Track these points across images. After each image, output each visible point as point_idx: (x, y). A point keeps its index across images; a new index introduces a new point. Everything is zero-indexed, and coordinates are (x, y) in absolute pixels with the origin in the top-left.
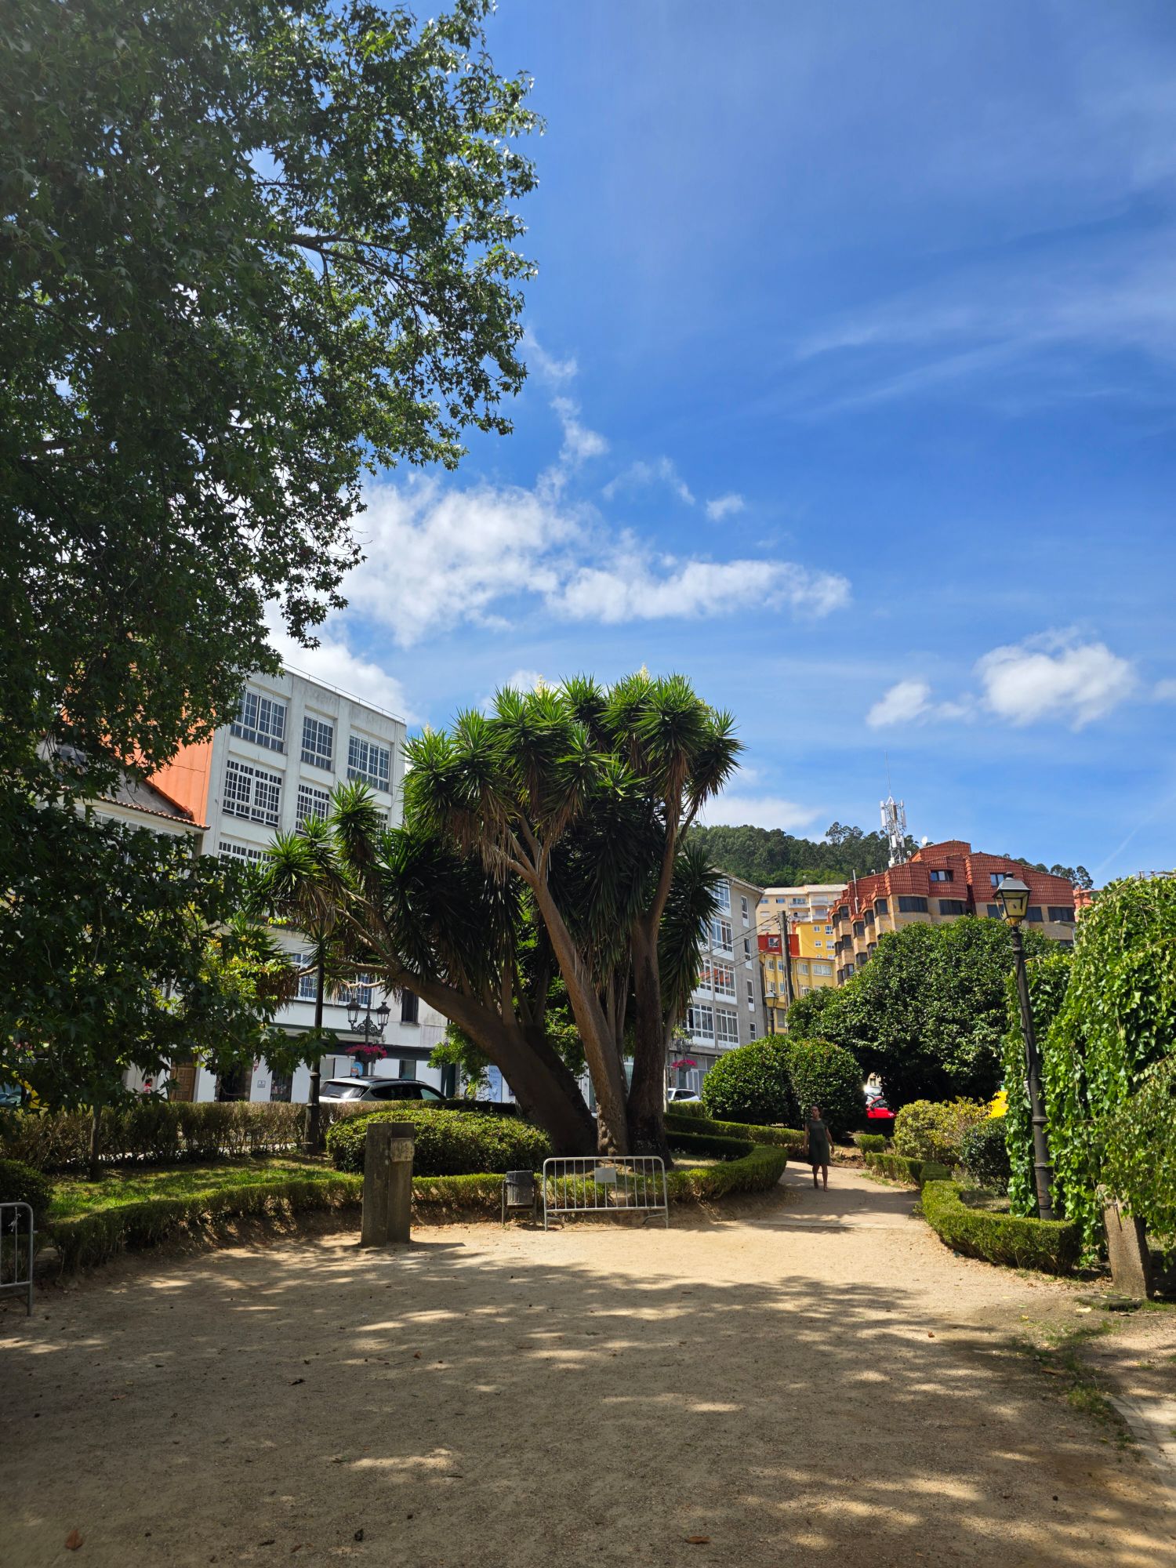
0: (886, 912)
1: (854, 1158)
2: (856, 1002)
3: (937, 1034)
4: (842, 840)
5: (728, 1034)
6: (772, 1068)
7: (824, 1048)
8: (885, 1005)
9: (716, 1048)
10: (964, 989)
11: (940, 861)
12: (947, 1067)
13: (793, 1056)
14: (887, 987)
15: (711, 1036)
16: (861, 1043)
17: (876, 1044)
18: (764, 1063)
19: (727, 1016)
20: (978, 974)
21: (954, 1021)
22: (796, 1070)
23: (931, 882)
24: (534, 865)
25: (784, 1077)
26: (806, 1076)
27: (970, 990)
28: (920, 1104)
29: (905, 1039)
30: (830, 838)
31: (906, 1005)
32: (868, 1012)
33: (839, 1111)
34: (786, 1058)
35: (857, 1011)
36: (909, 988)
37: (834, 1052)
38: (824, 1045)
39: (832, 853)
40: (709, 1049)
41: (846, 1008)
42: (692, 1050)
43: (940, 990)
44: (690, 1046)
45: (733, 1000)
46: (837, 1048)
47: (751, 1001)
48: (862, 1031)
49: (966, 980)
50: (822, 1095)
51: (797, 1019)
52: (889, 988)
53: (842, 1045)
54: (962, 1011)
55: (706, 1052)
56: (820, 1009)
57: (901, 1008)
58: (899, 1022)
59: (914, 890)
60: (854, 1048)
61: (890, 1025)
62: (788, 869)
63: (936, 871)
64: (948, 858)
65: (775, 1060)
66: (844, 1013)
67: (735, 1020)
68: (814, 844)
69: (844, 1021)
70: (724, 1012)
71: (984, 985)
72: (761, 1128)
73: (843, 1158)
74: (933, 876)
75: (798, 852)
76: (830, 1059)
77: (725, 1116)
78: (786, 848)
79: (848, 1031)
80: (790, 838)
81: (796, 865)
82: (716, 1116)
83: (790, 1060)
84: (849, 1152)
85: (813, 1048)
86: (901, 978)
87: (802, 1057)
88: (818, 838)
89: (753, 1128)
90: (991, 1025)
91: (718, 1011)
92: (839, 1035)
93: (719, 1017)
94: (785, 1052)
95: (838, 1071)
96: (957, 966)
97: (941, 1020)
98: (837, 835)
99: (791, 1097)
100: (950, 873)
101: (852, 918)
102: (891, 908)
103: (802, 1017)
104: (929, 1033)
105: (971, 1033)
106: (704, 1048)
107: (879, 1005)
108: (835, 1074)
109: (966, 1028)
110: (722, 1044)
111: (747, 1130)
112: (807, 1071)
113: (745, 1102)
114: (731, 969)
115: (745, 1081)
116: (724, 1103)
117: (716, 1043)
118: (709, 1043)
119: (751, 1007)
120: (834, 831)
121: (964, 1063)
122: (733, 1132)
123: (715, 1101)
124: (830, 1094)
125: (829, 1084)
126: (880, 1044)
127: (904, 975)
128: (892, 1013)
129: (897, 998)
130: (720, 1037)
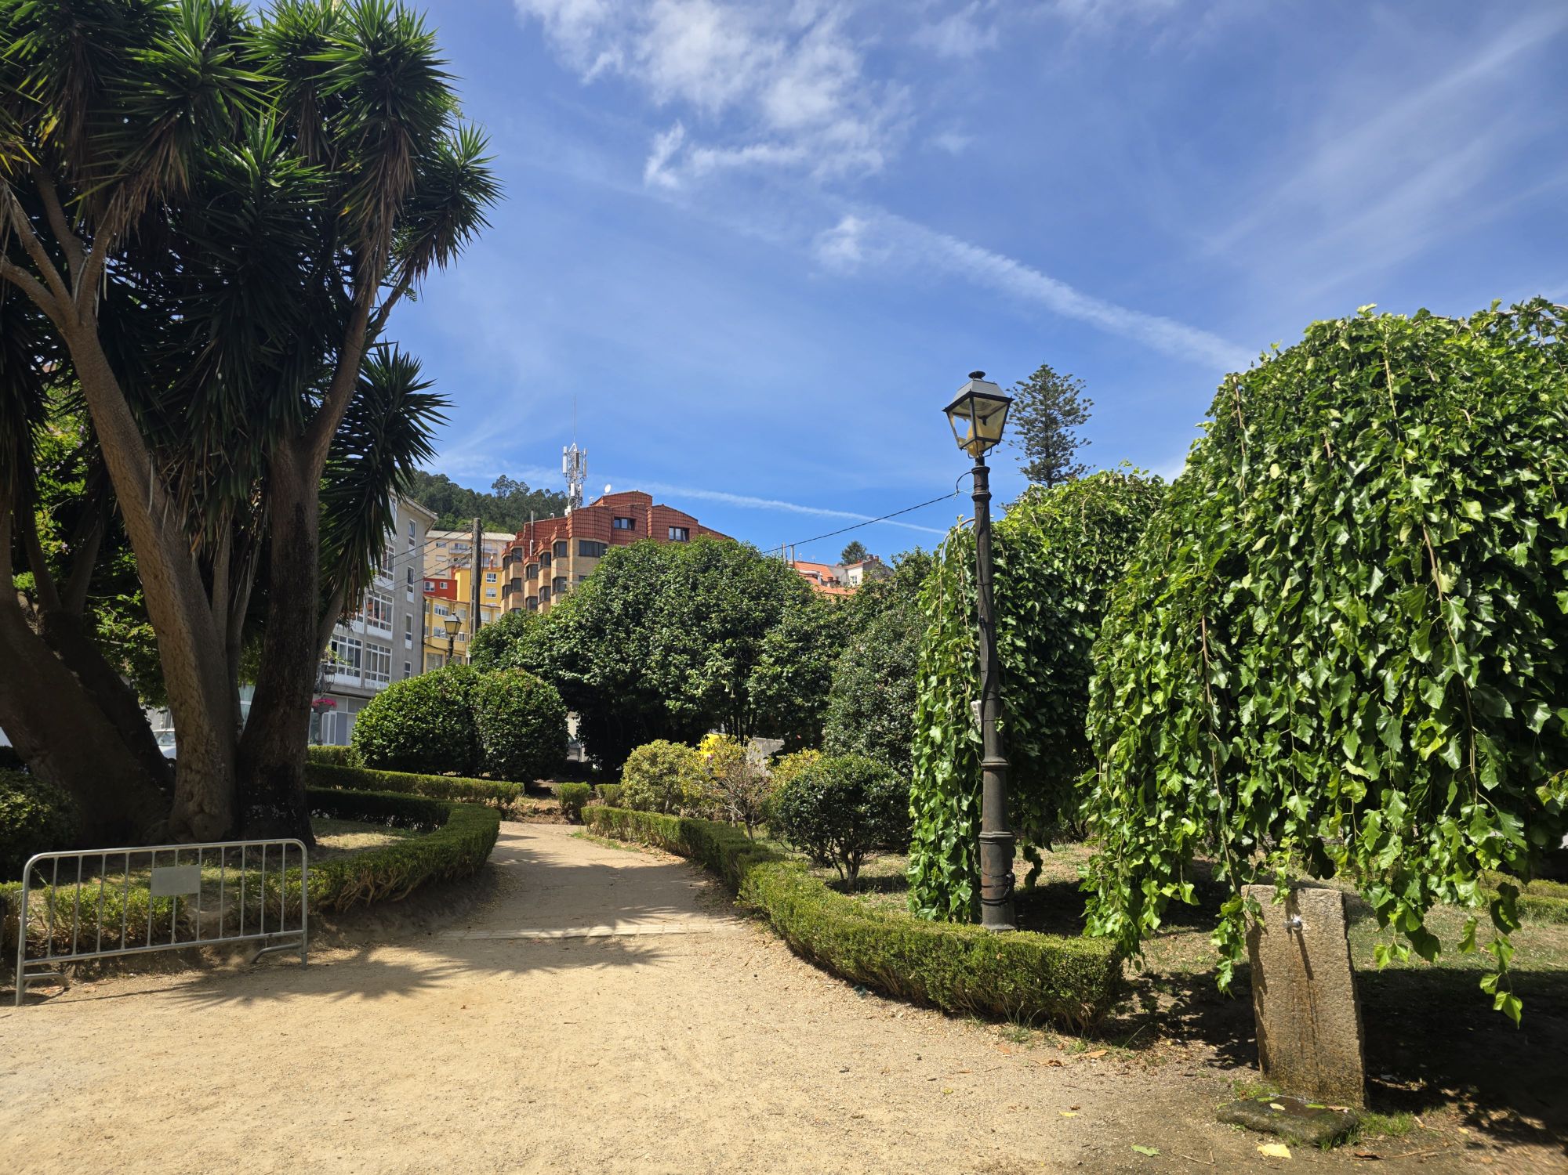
0: (566, 556)
1: (550, 812)
2: (568, 626)
3: (664, 665)
4: (508, 494)
5: (378, 673)
6: (454, 703)
7: (522, 680)
8: (604, 631)
9: (362, 688)
10: (700, 615)
11: (624, 509)
12: (670, 704)
13: (481, 690)
14: (608, 610)
15: (357, 674)
16: (569, 675)
17: (587, 676)
18: (444, 697)
19: (378, 652)
20: (718, 599)
21: (684, 651)
22: (485, 706)
23: (613, 529)
24: (70, 289)
25: (466, 714)
26: (497, 714)
27: (706, 618)
28: (659, 745)
29: (624, 671)
30: (496, 490)
31: (628, 633)
32: (582, 640)
33: (534, 756)
34: (471, 692)
35: (568, 638)
36: (636, 613)
37: (536, 685)
38: (524, 677)
39: (497, 506)
40: (353, 688)
41: (553, 633)
42: (333, 689)
43: (671, 615)
44: (330, 684)
45: (387, 635)
46: (539, 680)
47: (409, 637)
48: (571, 661)
49: (702, 605)
50: (515, 736)
51: (485, 648)
52: (612, 612)
53: (545, 677)
54: (695, 640)
55: (349, 691)
56: (517, 635)
57: (623, 635)
58: (619, 651)
59: (596, 535)
60: (559, 682)
61: (608, 654)
62: (450, 517)
63: (619, 519)
64: (632, 506)
65: (458, 693)
66: (551, 639)
67: (388, 657)
68: (479, 494)
69: (550, 649)
70: (375, 648)
71: (723, 611)
72: (434, 777)
73: (536, 811)
74: (616, 522)
75: (461, 502)
76: (530, 692)
77: (384, 763)
78: (450, 496)
79: (553, 660)
80: (455, 486)
81: (458, 514)
82: (370, 763)
83: (477, 694)
84: (544, 804)
85: (510, 680)
86: (625, 601)
87: (493, 690)
88: (485, 489)
89: (422, 777)
90: (726, 656)
91: (369, 646)
92: (540, 666)
93: (369, 653)
94: (470, 684)
95: (539, 708)
96: (694, 588)
97: (668, 649)
98: (504, 488)
99: (473, 739)
100: (632, 522)
101: (525, 561)
102: (571, 551)
103: (492, 646)
104: (653, 664)
105: (703, 665)
106: (346, 687)
107: (597, 630)
108: (537, 712)
109: (697, 660)
110: (370, 683)
111: (413, 781)
112: (500, 707)
113: (413, 746)
114: (390, 600)
115: (417, 719)
116: (384, 747)
117: (363, 682)
118: (355, 682)
119: (408, 644)
120: (501, 483)
121: (691, 699)
122: (395, 784)
123: (372, 744)
124: (526, 735)
125: (526, 723)
126: (592, 677)
127: (630, 597)
128: (611, 640)
129: (618, 623)
130: (368, 676)
